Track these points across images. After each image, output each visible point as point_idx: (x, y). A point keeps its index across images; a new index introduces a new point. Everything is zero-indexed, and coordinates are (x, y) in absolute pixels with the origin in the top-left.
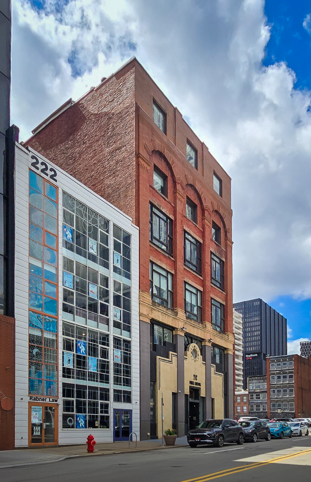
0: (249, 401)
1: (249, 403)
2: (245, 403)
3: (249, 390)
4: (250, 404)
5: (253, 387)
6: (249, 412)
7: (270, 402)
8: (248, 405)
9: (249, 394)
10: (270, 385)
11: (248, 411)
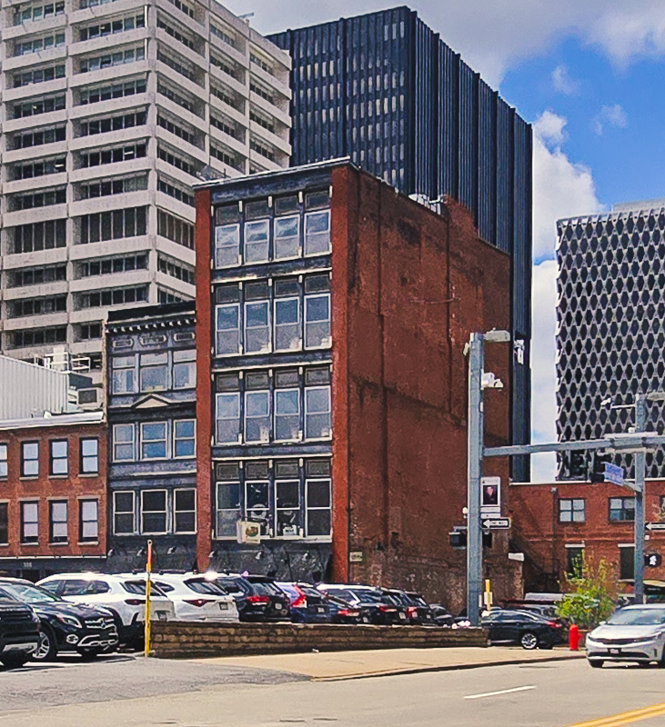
0: (109, 472)
1: (109, 481)
2: (90, 483)
3: (110, 397)
4: (114, 485)
5: (130, 384)
6: (109, 535)
7: (213, 472)
8: (104, 491)
9: (111, 423)
10: (213, 362)
11: (104, 531)
